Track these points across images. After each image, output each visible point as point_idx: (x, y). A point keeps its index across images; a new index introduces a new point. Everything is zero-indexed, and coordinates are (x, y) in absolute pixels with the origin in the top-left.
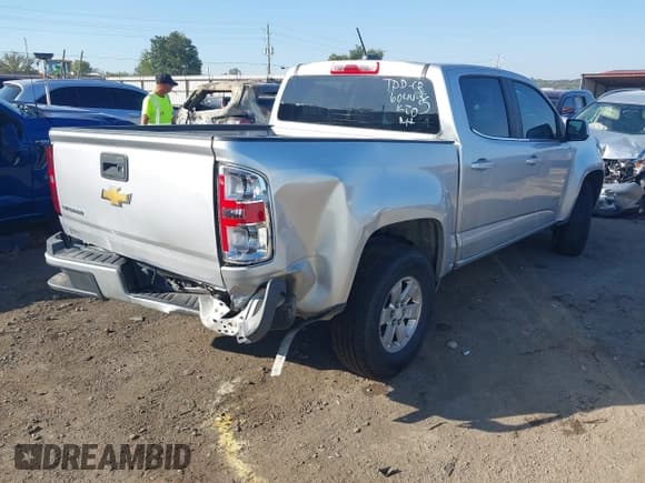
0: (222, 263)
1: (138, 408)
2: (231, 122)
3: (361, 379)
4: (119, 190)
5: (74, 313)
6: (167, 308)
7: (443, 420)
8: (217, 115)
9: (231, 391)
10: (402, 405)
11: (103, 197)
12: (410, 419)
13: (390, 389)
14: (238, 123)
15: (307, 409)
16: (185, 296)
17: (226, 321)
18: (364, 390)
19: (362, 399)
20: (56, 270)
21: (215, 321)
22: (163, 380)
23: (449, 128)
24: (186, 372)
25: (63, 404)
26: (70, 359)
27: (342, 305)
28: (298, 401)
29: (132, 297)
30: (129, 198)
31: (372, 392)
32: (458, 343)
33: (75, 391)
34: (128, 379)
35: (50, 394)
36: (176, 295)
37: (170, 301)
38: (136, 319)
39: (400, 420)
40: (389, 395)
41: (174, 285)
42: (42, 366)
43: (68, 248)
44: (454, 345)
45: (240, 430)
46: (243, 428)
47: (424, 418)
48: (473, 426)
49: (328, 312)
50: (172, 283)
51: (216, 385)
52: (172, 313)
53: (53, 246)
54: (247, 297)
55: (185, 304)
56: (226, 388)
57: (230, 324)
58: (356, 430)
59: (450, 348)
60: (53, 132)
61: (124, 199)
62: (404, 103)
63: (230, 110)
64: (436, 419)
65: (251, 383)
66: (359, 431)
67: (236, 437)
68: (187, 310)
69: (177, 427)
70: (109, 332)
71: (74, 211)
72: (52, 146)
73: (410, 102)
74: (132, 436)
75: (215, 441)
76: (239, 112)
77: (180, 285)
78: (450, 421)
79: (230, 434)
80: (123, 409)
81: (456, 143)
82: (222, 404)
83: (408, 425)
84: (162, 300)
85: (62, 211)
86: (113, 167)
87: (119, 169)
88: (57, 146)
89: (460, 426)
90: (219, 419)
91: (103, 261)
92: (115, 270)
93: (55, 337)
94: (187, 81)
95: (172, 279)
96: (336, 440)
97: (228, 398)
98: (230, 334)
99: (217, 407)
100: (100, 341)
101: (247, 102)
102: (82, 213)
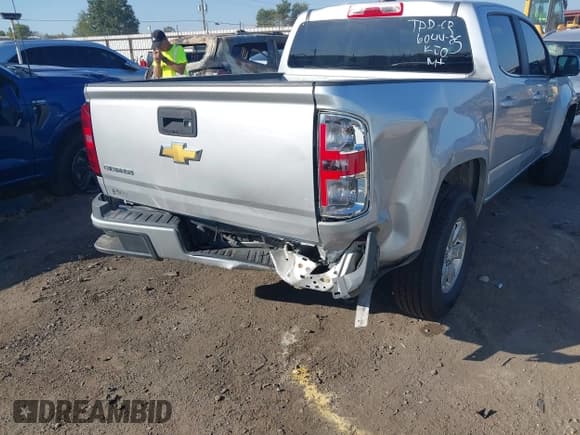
0: (319, 218)
1: (209, 367)
2: (208, 74)
3: (415, 320)
4: (185, 146)
5: (104, 272)
6: (229, 265)
7: (510, 355)
8: (194, 68)
9: (295, 341)
10: (464, 343)
11: (161, 154)
12: (478, 356)
13: (447, 328)
14: (215, 74)
15: (376, 355)
16: (244, 251)
17: (317, 277)
18: (422, 330)
19: (425, 340)
20: (100, 232)
21: (302, 277)
22: (222, 335)
23: (483, 67)
24: (243, 325)
25: (132, 368)
26: (121, 320)
27: (418, 251)
28: (364, 347)
29: (191, 256)
30: (199, 154)
31: (430, 333)
32: (488, 275)
33: (139, 354)
34: (187, 337)
35: (115, 360)
36: (234, 250)
37: (230, 257)
38: (171, 274)
39: (469, 358)
40: (447, 334)
41: (231, 241)
42: (95, 330)
43: (114, 210)
44: (486, 279)
45: (321, 382)
46: (324, 379)
47: (491, 353)
48: (541, 359)
49: (405, 259)
50: (228, 238)
51: (277, 337)
52: (233, 268)
53: (101, 208)
54: (342, 251)
55: (246, 259)
56: (288, 339)
57: (322, 280)
58: (433, 372)
59: (484, 283)
60: (89, 89)
61: (193, 156)
62: (432, 44)
63: (206, 63)
64: (502, 355)
65: (312, 332)
66: (437, 373)
67: (320, 390)
68: (250, 265)
69: (257, 385)
70: (148, 289)
71: (121, 171)
72: (89, 104)
73: (439, 43)
74: (217, 398)
75: (302, 395)
76: (216, 64)
77: (236, 240)
78: (518, 356)
79: (313, 386)
80: (196, 370)
81: (491, 82)
82: (292, 355)
83: (479, 363)
84: (222, 256)
85: (103, 171)
86: (176, 122)
87: (186, 124)
88: (94, 104)
89: (529, 360)
90: (295, 371)
91: (157, 221)
92: (172, 230)
93: (95, 299)
94: (130, 40)
95: (227, 235)
96: (418, 384)
97: (294, 350)
98: (322, 289)
99: (289, 359)
100: (143, 301)
101: (222, 54)
102: (132, 173)
